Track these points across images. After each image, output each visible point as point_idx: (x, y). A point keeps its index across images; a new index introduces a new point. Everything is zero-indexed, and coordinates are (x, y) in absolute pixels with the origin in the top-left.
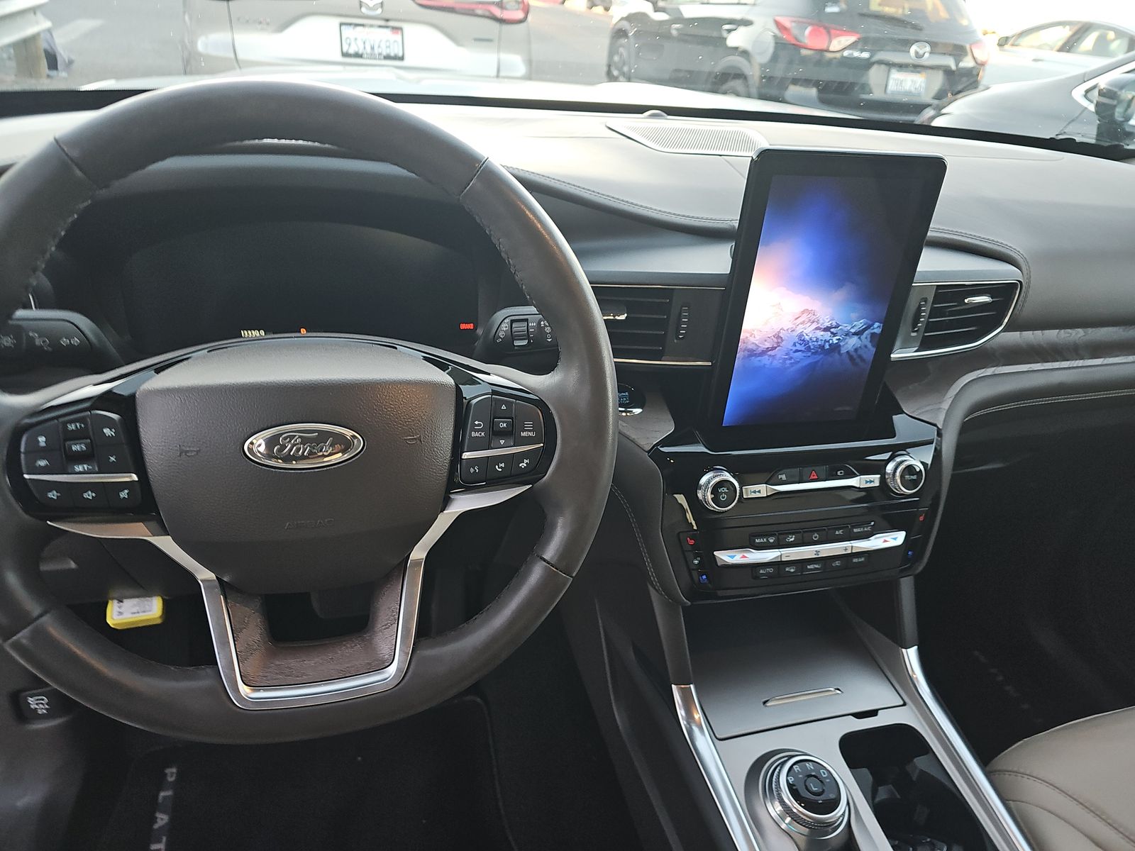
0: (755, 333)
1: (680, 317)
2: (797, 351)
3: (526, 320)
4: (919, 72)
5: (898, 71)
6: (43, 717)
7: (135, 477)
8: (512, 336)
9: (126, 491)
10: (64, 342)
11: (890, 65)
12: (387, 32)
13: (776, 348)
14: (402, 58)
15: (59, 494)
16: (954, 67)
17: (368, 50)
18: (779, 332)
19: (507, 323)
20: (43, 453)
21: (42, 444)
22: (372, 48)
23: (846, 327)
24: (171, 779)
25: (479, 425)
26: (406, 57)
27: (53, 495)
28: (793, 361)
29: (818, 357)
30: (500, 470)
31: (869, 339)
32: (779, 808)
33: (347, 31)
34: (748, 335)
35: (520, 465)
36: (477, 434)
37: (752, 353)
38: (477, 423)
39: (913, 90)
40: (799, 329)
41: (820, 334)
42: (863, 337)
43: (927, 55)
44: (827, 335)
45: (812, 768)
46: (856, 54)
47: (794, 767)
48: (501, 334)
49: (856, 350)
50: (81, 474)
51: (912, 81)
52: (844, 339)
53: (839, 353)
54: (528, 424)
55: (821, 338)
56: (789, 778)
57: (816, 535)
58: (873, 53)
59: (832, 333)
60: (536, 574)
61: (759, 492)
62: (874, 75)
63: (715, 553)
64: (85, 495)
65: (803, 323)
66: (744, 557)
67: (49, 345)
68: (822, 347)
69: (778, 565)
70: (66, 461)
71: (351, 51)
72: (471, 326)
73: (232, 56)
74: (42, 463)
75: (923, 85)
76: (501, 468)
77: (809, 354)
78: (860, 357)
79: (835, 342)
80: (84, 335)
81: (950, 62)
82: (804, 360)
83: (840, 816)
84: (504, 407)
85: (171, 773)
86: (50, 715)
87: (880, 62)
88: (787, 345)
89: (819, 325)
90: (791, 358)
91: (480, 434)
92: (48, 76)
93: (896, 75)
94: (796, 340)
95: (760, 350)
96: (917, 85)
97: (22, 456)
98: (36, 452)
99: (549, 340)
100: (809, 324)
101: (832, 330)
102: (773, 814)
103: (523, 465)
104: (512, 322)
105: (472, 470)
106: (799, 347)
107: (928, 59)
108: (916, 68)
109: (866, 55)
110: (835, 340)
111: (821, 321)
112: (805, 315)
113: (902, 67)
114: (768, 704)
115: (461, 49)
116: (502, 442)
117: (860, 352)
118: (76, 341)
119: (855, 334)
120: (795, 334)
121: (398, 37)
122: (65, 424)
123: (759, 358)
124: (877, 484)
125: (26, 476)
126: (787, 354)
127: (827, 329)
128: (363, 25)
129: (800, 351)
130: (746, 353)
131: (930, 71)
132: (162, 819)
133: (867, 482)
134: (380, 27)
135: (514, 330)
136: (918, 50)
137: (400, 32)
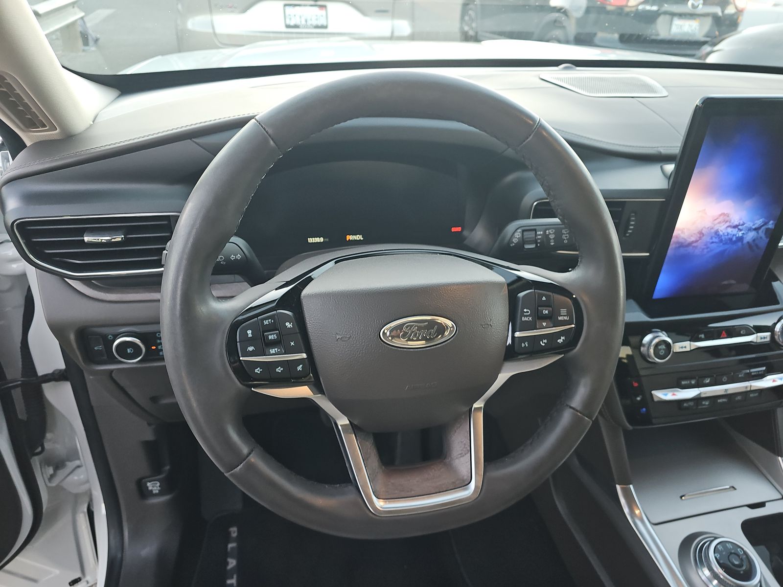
0: (685, 231)
1: (629, 220)
2: (713, 242)
3: (535, 230)
4: (695, 19)
5: (679, 19)
6: (156, 495)
7: (304, 356)
8: (523, 241)
9: (301, 366)
10: (233, 257)
11: (673, 15)
12: (316, 9)
13: (698, 241)
14: (326, 27)
15: (261, 370)
16: (720, 14)
17: (303, 22)
18: (702, 230)
19: (520, 232)
20: (250, 341)
21: (250, 335)
22: (306, 21)
23: (749, 224)
24: (234, 535)
25: (528, 312)
26: (329, 26)
27: (258, 371)
28: (709, 249)
29: (726, 247)
30: (544, 345)
31: (764, 232)
32: (707, 572)
33: (289, 10)
34: (680, 232)
35: (558, 341)
36: (526, 319)
37: (682, 245)
38: (525, 310)
39: (690, 31)
40: (716, 228)
41: (730, 230)
42: (760, 231)
43: (701, 6)
44: (735, 231)
45: (731, 547)
46: (648, 8)
47: (718, 546)
48: (515, 240)
49: (754, 240)
50: (273, 356)
51: (689, 25)
52: (747, 233)
53: (742, 242)
54: (563, 311)
55: (731, 233)
56: (716, 555)
57: (725, 377)
58: (660, 5)
59: (739, 229)
60: (566, 418)
61: (685, 347)
62: (661, 21)
63: (653, 392)
64: (277, 370)
65: (719, 223)
66: (674, 395)
67: (223, 261)
68: (731, 239)
69: (697, 400)
70: (264, 346)
71: (292, 24)
72: (459, 229)
73: (211, 31)
74: (251, 349)
75: (697, 28)
76: (545, 343)
77: (721, 244)
78: (757, 246)
79: (740, 235)
80: (243, 251)
81: (718, 10)
82: (717, 248)
83: (758, 583)
84: (544, 298)
85: (234, 531)
86: (161, 493)
87: (666, 13)
88: (706, 239)
89: (731, 224)
90: (707, 248)
91: (529, 319)
92: (84, 51)
93: (677, 22)
94: (713, 235)
95: (687, 243)
96: (693, 28)
97: (238, 344)
98: (247, 341)
99: (552, 244)
100: (724, 223)
101: (740, 227)
102: (704, 578)
103: (560, 341)
104: (523, 231)
105: (523, 345)
106: (714, 240)
107: (701, 9)
108: (691, 16)
109: (655, 8)
110: (740, 234)
111: (732, 221)
112: (722, 217)
113: (681, 16)
114: (683, 498)
115: (367, 19)
116: (544, 324)
117: (757, 242)
118: (239, 257)
119: (755, 229)
120: (713, 231)
121: (323, 12)
122: (263, 320)
123: (685, 249)
124: (768, 339)
125: (241, 358)
126: (705, 245)
127: (735, 227)
128: (299, 5)
129: (715, 242)
130: (677, 245)
131: (702, 18)
132: (232, 563)
133: (761, 338)
134: (312, 6)
135: (525, 237)
136: (694, 3)
137: (324, 9)
